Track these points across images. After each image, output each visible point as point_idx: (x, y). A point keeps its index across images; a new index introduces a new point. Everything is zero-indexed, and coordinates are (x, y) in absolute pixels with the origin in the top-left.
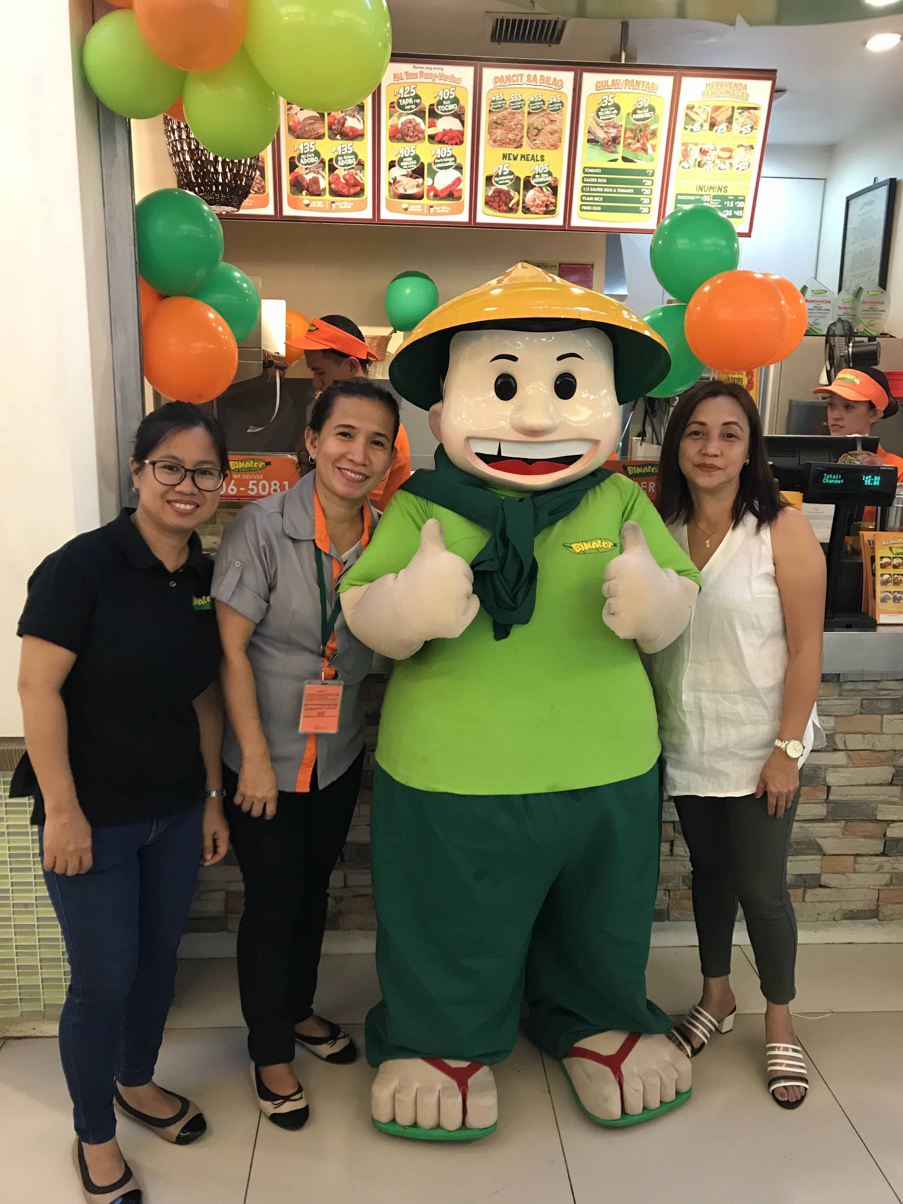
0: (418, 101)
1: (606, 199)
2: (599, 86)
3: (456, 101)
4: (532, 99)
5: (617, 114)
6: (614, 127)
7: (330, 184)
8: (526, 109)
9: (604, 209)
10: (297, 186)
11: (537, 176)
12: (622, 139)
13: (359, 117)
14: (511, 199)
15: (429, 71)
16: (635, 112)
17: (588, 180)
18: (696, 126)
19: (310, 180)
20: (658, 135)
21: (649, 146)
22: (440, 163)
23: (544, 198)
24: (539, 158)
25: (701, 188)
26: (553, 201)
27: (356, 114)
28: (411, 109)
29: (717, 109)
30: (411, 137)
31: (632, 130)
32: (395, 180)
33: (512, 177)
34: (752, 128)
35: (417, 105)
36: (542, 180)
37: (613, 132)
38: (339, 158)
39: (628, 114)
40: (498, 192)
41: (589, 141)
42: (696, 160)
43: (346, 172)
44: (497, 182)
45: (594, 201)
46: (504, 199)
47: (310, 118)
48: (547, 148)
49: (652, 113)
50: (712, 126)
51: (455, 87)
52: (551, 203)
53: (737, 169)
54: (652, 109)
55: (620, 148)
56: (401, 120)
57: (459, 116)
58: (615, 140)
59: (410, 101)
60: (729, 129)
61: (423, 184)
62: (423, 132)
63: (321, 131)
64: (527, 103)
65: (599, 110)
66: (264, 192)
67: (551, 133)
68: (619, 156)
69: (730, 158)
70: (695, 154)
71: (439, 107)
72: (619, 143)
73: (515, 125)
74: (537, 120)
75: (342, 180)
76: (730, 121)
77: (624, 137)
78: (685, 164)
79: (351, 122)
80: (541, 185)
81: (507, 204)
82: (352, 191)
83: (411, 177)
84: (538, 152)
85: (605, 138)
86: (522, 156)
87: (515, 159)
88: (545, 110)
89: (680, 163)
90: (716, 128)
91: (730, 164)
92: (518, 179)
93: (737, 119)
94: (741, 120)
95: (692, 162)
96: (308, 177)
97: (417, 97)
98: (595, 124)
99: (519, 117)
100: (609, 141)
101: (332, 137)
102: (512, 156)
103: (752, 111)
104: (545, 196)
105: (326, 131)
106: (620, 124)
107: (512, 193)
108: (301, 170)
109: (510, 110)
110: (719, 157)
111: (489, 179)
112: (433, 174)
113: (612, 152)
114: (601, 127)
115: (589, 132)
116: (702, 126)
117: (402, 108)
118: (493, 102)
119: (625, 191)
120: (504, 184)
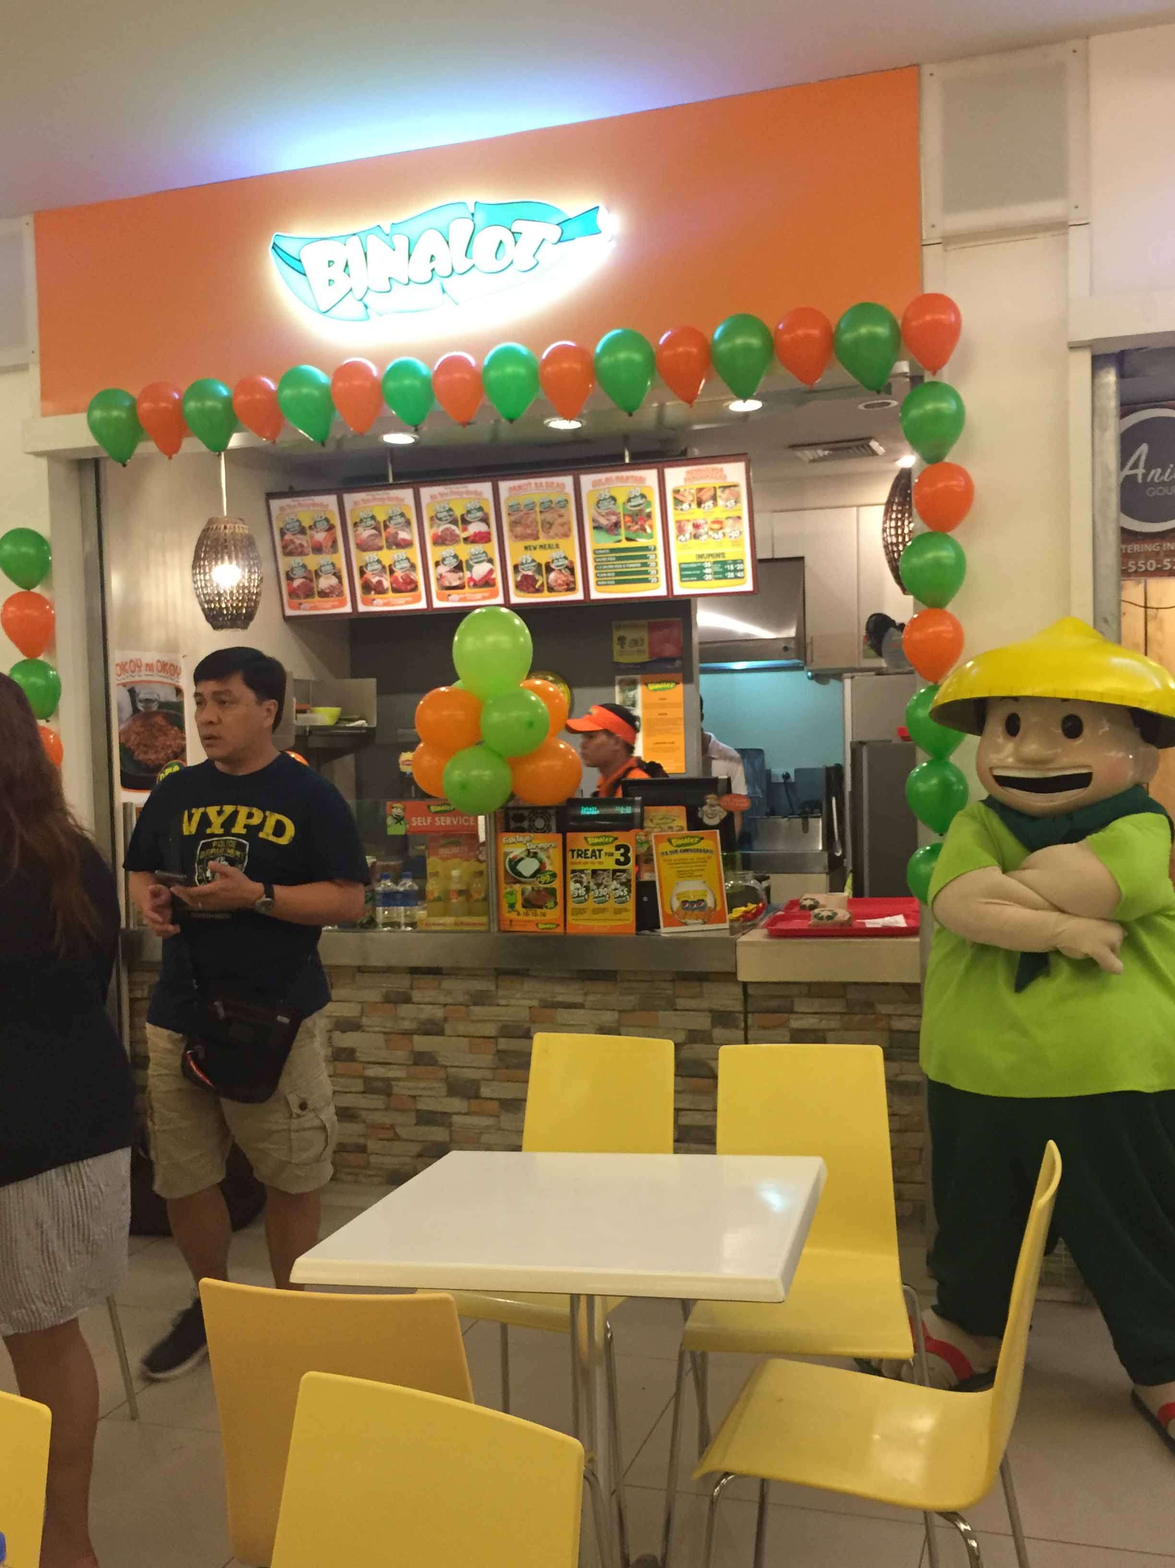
0: (451, 513)
1: (617, 574)
2: (595, 484)
3: (480, 509)
4: (542, 501)
5: (615, 504)
6: (614, 514)
7: (391, 584)
8: (538, 509)
9: (618, 582)
10: (367, 587)
11: (555, 561)
12: (622, 523)
13: (408, 530)
14: (536, 581)
15: (457, 490)
16: (629, 500)
17: (599, 560)
18: (685, 506)
19: (377, 582)
20: (653, 516)
21: (647, 527)
22: (476, 558)
23: (564, 578)
24: (555, 547)
25: (700, 556)
26: (572, 579)
27: (405, 528)
28: (447, 520)
29: (700, 490)
30: (450, 541)
31: (629, 515)
32: (441, 575)
33: (534, 564)
34: (736, 502)
35: (450, 516)
36: (560, 563)
37: (614, 519)
38: (396, 563)
39: (624, 504)
40: (525, 577)
41: (595, 528)
42: (691, 533)
43: (403, 574)
44: (523, 570)
45: (607, 577)
46: (530, 582)
47: (372, 535)
48: (560, 538)
49: (644, 500)
50: (700, 504)
51: (479, 499)
52: (571, 582)
53: (731, 537)
54: (643, 496)
55: (622, 530)
56: (440, 529)
57: (485, 520)
58: (617, 525)
59: (445, 513)
60: (715, 504)
61: (464, 576)
62: (457, 536)
63: (381, 544)
64: (538, 504)
65: (598, 503)
66: (343, 595)
67: (562, 525)
68: (623, 537)
69: (721, 528)
70: (689, 528)
71: (469, 515)
72: (620, 527)
73: (532, 522)
74: (548, 516)
75: (401, 580)
76: (714, 498)
77: (625, 523)
78: (682, 537)
79: (403, 535)
80: (560, 568)
81: (534, 586)
82: (409, 587)
83: (454, 572)
84: (553, 542)
85: (607, 525)
86: (541, 547)
87: (535, 548)
88: (553, 508)
89: (678, 537)
90: (703, 506)
91: (724, 534)
92: (539, 565)
93: (720, 497)
94: (724, 496)
95: (688, 536)
96: (375, 580)
97: (450, 510)
98: (596, 514)
99: (533, 516)
100: (611, 526)
101: (389, 547)
102: (532, 548)
103: (732, 488)
104: (566, 576)
105: (384, 543)
106: (618, 511)
107: (537, 577)
108: (368, 575)
109: (525, 511)
110: (711, 529)
111: (516, 568)
112: (470, 568)
113: (616, 535)
114: (603, 516)
115: (594, 521)
116: (690, 505)
117: (440, 519)
118: (510, 506)
119: (634, 565)
120: (529, 570)
